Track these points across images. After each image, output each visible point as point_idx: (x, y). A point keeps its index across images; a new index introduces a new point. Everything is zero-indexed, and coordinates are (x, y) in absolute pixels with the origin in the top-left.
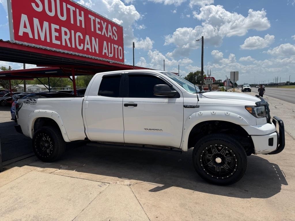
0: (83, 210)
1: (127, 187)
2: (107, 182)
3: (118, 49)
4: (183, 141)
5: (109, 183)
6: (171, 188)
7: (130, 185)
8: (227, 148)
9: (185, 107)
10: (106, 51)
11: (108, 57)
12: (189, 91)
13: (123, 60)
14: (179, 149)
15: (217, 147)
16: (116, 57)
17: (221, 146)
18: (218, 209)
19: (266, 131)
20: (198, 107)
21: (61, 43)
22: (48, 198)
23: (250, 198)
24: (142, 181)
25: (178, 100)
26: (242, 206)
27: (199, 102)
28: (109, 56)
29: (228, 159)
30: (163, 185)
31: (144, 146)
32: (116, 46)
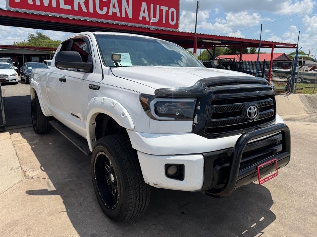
9: (90, 87)
10: (146, 15)
13: (177, 26)
16: (164, 22)
21: (73, 7)
28: (151, 21)
32: (165, 8)
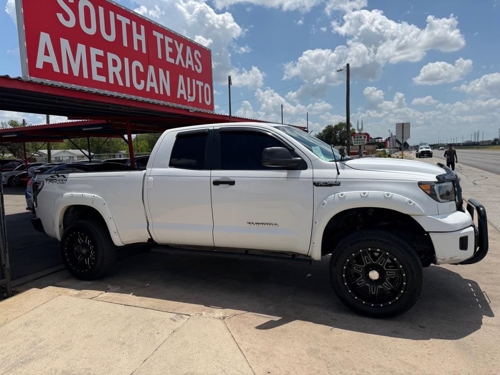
0: (145, 361)
1: (219, 321)
2: (185, 314)
3: (203, 88)
4: (313, 243)
5: (189, 315)
6: (294, 322)
7: (224, 318)
8: (388, 253)
9: (316, 184)
10: (183, 92)
11: (185, 102)
12: (323, 157)
14: (307, 256)
15: (372, 252)
16: (200, 102)
17: (378, 250)
18: (373, 358)
19: (456, 224)
20: (338, 184)
21: (107, 79)
22: (86, 340)
23: (429, 339)
24: (244, 312)
25: (303, 173)
26: (415, 352)
27: (339, 176)
28: (189, 101)
29: (390, 272)
30: (280, 318)
31: (247, 252)
32: (200, 84)
